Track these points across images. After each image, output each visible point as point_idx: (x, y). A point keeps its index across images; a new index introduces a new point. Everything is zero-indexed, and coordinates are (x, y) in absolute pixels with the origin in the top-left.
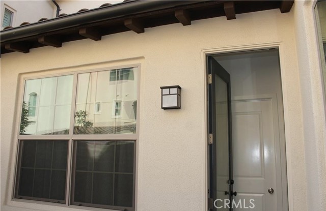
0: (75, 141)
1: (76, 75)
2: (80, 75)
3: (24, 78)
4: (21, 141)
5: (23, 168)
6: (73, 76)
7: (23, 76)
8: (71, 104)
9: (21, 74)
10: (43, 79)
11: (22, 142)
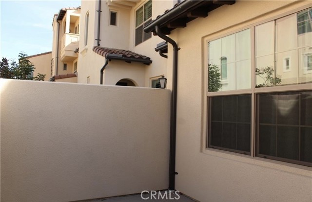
0: (257, 94)
1: (253, 28)
2: (257, 28)
3: (207, 41)
4: (209, 98)
5: (214, 121)
6: (249, 30)
7: (206, 39)
8: (250, 58)
9: (203, 38)
10: (223, 39)
11: (211, 98)
